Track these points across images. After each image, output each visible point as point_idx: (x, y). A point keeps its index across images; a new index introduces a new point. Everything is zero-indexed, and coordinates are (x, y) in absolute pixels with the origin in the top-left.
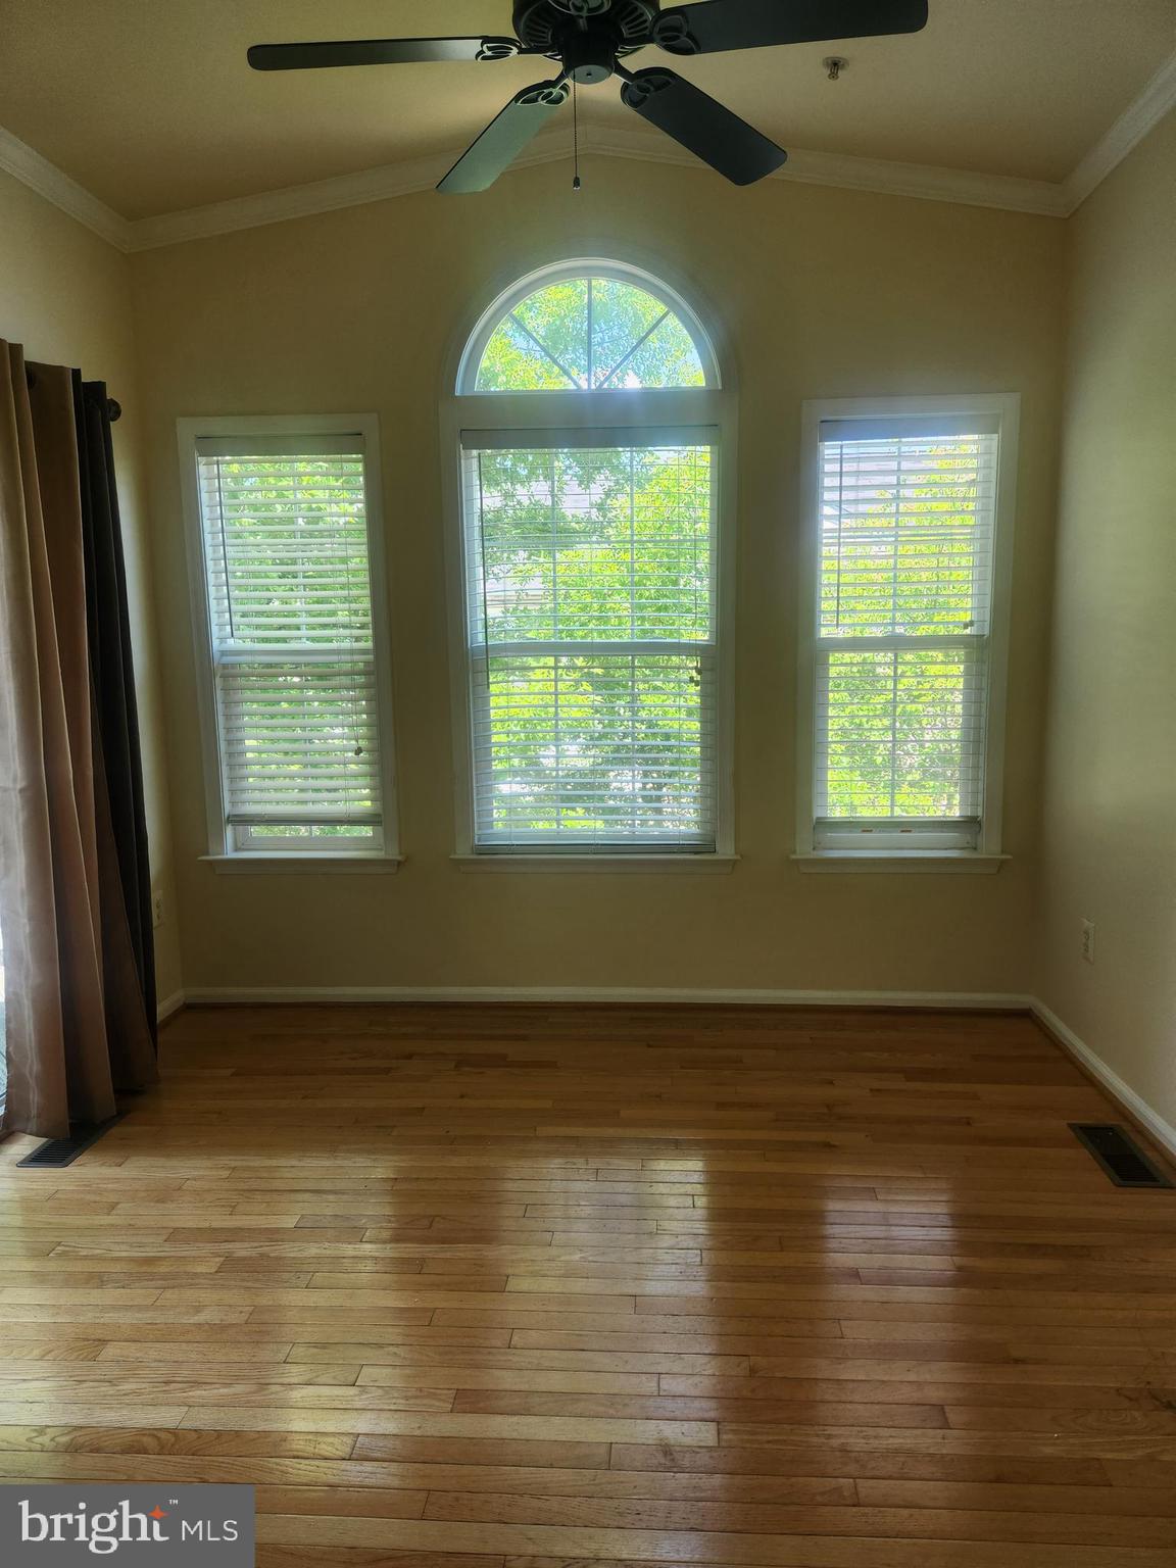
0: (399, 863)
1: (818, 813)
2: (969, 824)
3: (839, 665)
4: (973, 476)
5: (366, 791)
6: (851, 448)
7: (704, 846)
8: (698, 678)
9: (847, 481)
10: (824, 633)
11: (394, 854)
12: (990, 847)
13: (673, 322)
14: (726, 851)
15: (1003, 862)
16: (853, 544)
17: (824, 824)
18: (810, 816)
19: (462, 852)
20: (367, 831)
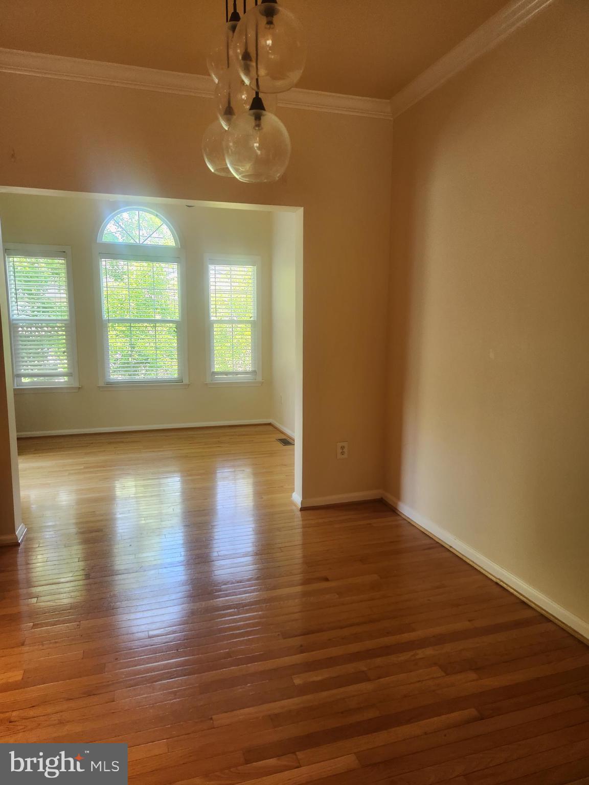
0: (79, 388)
1: (212, 370)
2: (254, 372)
3: (216, 328)
4: (249, 277)
5: (66, 366)
6: (218, 267)
7: (180, 381)
8: (176, 330)
9: (217, 276)
10: (212, 318)
11: (77, 385)
12: (259, 378)
13: (165, 227)
14: (186, 381)
15: (263, 382)
16: (220, 293)
17: (214, 373)
18: (210, 370)
19: (101, 384)
20: (66, 378)
